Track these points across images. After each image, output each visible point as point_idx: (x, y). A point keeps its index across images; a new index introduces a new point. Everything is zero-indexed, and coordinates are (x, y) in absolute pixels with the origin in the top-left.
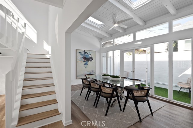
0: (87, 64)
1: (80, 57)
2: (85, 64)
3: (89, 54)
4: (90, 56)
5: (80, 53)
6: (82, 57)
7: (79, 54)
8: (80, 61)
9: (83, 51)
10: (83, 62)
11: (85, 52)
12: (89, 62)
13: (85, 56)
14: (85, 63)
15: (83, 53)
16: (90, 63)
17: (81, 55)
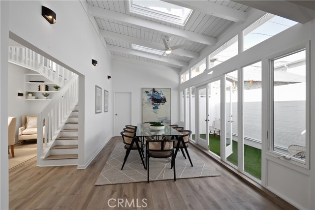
0: (158, 108)
1: (147, 98)
2: (154, 108)
3: (160, 94)
4: (162, 96)
5: (147, 92)
6: (150, 98)
7: (146, 94)
8: (147, 103)
9: (151, 89)
10: (151, 105)
11: (154, 90)
12: (159, 105)
13: (155, 97)
14: (154, 106)
15: (151, 93)
16: (161, 106)
17: (149, 95)
